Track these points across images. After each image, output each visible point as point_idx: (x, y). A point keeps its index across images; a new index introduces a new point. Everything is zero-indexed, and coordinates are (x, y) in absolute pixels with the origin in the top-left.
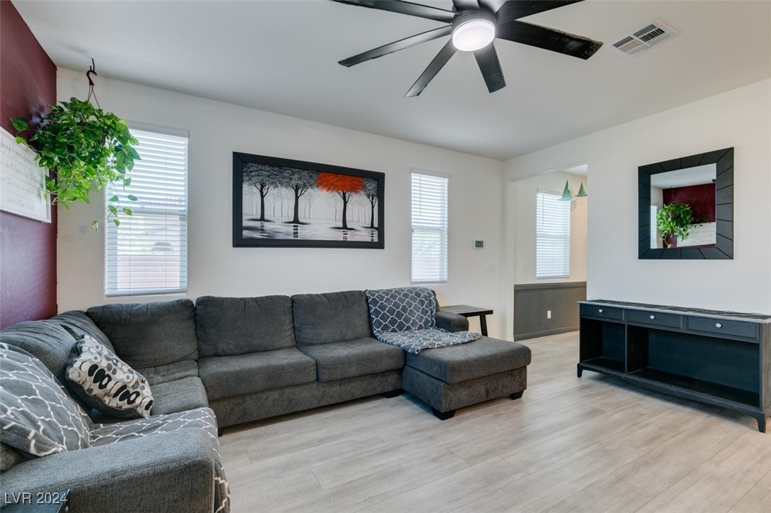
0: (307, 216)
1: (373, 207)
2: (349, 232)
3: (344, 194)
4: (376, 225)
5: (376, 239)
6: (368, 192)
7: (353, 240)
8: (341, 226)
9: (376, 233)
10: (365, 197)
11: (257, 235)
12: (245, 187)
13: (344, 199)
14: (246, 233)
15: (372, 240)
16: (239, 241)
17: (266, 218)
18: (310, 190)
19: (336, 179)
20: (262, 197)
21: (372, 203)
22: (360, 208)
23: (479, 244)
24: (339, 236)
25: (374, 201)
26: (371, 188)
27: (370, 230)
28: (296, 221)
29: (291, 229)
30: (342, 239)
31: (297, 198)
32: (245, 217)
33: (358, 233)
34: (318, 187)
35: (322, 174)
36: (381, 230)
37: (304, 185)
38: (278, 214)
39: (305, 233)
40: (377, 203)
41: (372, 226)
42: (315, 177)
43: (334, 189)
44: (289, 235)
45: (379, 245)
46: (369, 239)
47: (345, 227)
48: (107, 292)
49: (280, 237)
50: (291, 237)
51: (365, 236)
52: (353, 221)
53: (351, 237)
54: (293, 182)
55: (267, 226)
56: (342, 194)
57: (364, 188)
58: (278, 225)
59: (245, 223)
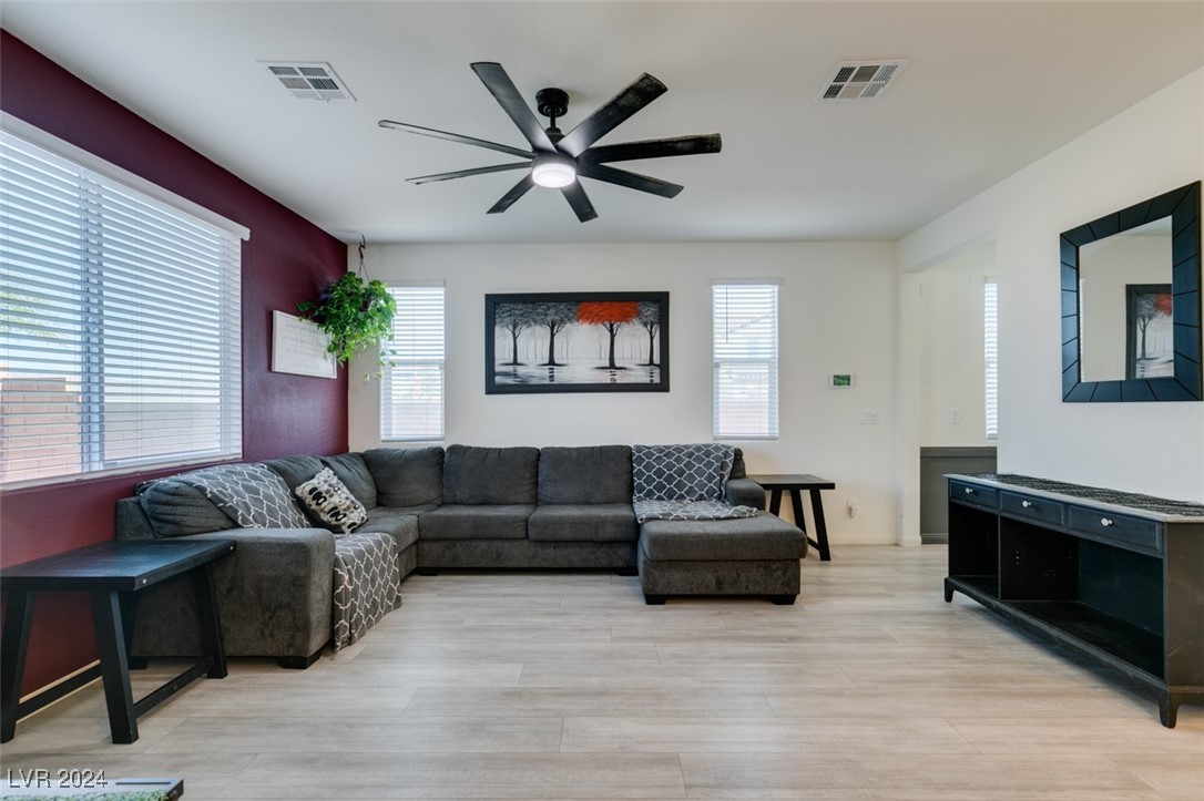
0: (565, 356)
1: (652, 338)
2: (618, 372)
3: (611, 326)
4: (657, 360)
5: (657, 380)
6: (645, 319)
7: (624, 382)
8: (608, 365)
9: (657, 372)
10: (641, 327)
11: (510, 381)
12: (498, 330)
13: (611, 331)
14: (498, 380)
15: (652, 381)
16: (492, 388)
17: (519, 361)
18: (568, 325)
19: (601, 308)
20: (515, 339)
21: (651, 333)
22: (634, 343)
23: (840, 380)
24: (605, 378)
25: (653, 330)
26: (649, 313)
27: (648, 368)
28: (552, 362)
29: (546, 372)
30: (609, 382)
31: (552, 336)
32: (497, 362)
33: (630, 373)
34: (578, 320)
35: (583, 305)
36: (664, 367)
37: (562, 321)
38: (531, 356)
39: (562, 376)
40: (658, 332)
41: (651, 363)
42: (574, 309)
43: (598, 320)
44: (543, 379)
45: (663, 386)
46: (646, 380)
47: (612, 366)
48: (383, 438)
49: (534, 382)
50: (547, 382)
51: (641, 376)
52: (623, 358)
53: (620, 378)
54: (549, 319)
55: (521, 370)
56: (608, 326)
57: (638, 314)
58: (533, 370)
59: (498, 369)
